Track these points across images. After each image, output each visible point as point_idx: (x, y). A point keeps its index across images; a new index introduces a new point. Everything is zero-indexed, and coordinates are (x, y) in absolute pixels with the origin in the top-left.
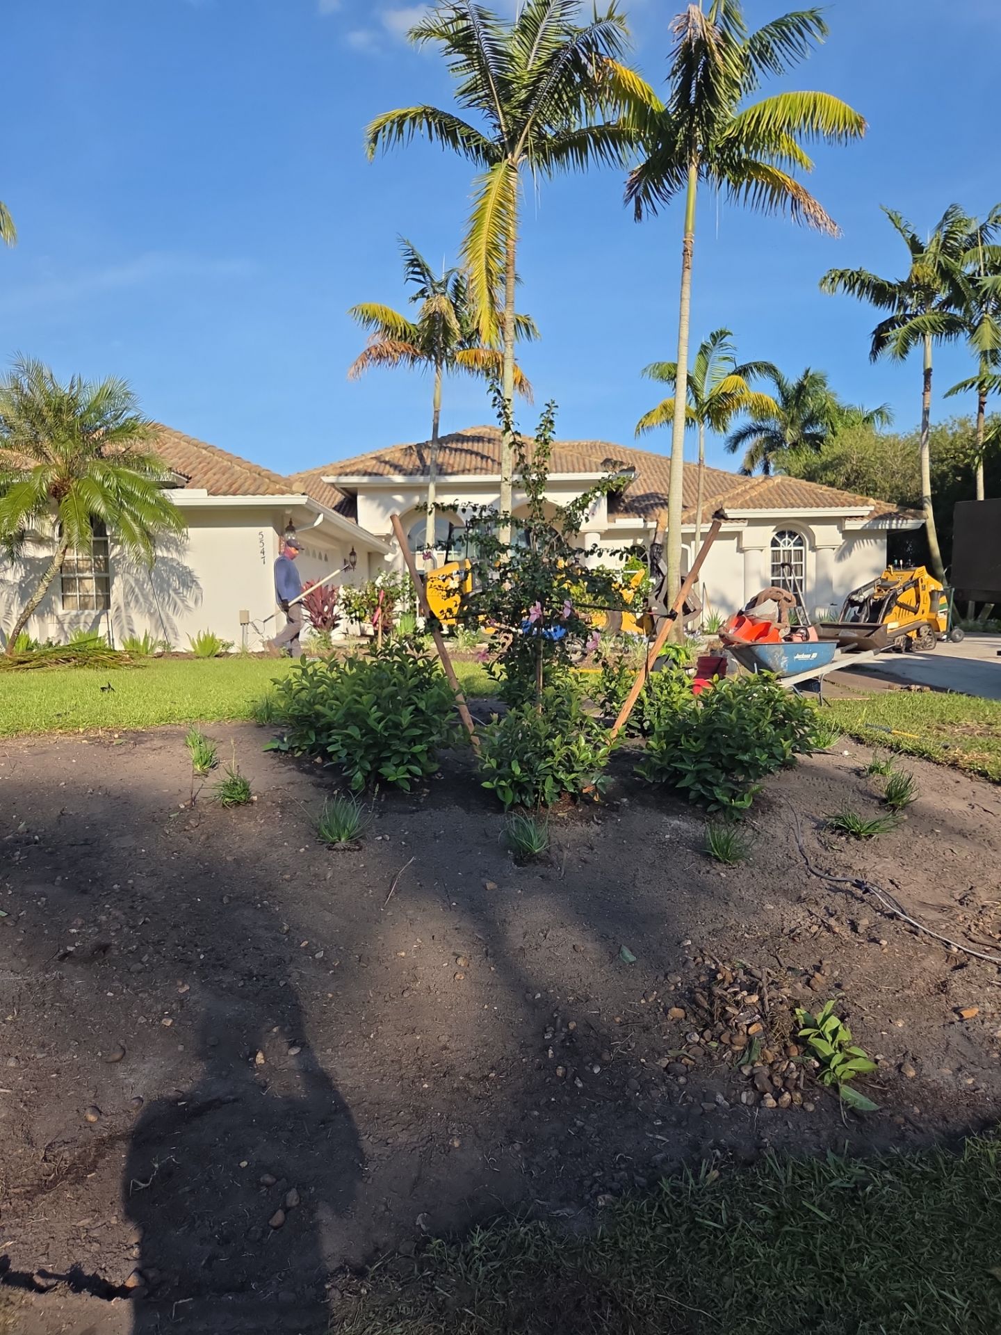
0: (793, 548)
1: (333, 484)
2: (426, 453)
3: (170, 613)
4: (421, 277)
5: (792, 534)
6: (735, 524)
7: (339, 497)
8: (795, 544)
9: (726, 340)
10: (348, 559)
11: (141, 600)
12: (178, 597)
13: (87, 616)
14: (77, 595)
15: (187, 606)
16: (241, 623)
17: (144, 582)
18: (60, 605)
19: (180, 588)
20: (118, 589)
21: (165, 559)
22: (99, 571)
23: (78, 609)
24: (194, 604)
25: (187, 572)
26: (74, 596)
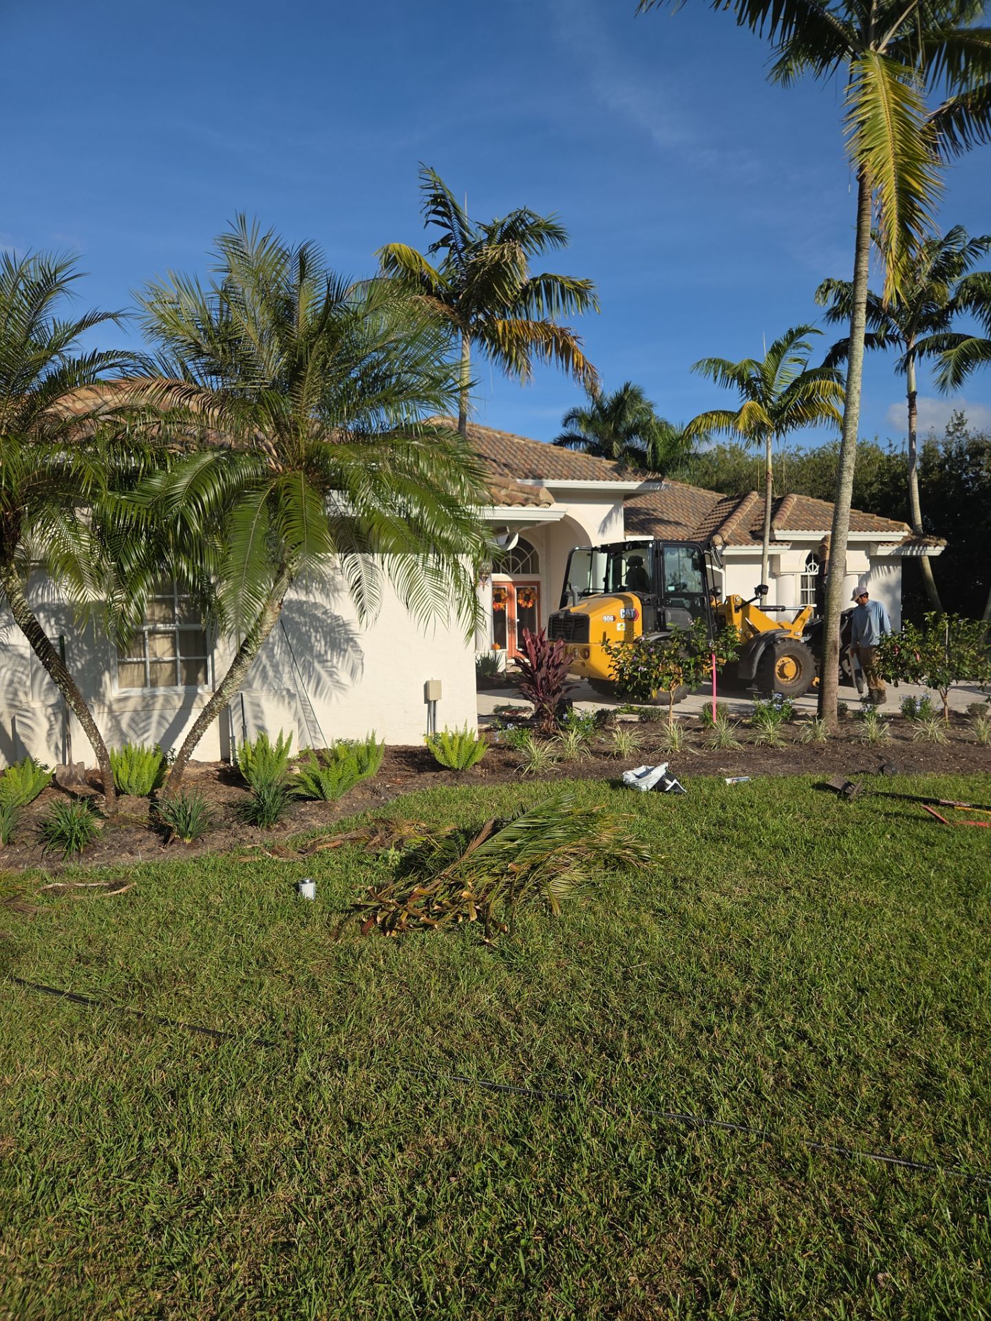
3: (310, 695)
4: (446, 220)
6: (779, 547)
9: (805, 339)
11: (271, 673)
12: (323, 667)
13: (167, 700)
14: (144, 663)
15: (338, 682)
16: (427, 701)
17: (274, 644)
18: (116, 683)
19: (326, 652)
20: (223, 654)
21: (302, 606)
22: (185, 620)
23: (145, 685)
24: (349, 678)
25: (339, 626)
26: (138, 663)
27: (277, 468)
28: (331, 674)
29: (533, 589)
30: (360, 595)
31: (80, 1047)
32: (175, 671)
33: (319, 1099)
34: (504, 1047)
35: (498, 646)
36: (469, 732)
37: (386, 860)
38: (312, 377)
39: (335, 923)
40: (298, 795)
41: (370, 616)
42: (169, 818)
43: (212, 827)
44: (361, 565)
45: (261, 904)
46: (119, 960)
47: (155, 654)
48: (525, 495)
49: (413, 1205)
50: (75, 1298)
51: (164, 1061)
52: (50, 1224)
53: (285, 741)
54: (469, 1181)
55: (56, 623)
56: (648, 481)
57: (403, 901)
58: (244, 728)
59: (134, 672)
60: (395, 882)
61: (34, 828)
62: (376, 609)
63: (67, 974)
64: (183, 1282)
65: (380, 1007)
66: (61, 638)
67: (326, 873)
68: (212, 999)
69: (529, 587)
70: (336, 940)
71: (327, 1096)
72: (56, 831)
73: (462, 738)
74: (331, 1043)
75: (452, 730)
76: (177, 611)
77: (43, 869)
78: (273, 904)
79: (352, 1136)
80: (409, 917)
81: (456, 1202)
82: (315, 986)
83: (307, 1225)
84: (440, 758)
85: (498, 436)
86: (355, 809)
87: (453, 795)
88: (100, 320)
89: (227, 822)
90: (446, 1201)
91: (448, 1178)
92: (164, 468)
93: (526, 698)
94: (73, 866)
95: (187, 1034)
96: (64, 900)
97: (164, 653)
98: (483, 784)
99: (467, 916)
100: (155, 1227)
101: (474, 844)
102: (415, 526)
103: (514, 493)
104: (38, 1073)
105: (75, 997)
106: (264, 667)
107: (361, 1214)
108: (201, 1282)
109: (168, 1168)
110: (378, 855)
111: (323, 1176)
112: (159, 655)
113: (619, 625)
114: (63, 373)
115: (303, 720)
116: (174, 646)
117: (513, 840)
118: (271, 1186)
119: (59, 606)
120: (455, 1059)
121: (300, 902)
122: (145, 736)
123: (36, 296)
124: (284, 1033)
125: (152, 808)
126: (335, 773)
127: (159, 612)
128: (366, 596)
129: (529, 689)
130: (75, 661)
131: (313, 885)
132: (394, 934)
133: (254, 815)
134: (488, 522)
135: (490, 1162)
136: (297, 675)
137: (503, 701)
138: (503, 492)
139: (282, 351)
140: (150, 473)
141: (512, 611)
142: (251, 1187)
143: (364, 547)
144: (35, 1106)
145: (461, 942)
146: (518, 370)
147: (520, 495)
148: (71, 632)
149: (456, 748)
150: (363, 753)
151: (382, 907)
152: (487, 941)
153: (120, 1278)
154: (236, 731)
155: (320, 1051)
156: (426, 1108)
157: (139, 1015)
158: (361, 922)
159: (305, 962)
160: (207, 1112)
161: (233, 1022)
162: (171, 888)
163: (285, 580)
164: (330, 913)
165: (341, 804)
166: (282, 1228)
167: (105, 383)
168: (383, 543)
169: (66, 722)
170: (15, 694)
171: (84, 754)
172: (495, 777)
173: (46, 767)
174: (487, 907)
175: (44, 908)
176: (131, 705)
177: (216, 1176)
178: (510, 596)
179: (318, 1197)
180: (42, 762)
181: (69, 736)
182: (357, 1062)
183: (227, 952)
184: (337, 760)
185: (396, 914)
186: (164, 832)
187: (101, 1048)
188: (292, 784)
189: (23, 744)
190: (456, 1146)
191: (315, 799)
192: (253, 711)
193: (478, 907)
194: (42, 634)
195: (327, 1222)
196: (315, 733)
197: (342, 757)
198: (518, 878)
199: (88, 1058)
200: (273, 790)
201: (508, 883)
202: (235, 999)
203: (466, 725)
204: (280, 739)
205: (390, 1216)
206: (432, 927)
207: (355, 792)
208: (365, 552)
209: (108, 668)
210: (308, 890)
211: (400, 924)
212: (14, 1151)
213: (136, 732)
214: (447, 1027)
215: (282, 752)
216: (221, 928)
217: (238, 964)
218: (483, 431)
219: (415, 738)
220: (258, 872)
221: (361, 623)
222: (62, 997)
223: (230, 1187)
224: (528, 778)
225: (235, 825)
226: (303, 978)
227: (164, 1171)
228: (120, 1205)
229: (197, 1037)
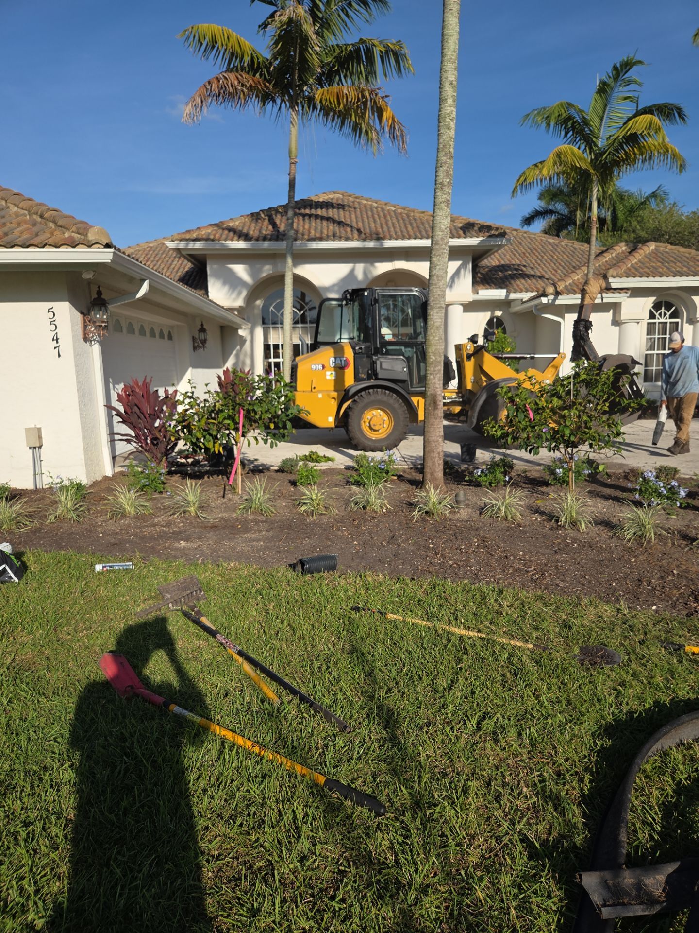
0: (669, 321)
1: (178, 250)
2: (278, 219)
5: (668, 306)
6: (617, 295)
7: (188, 266)
8: (671, 317)
9: (633, 74)
10: (196, 336)
56: (490, 236)
113: (328, 373)
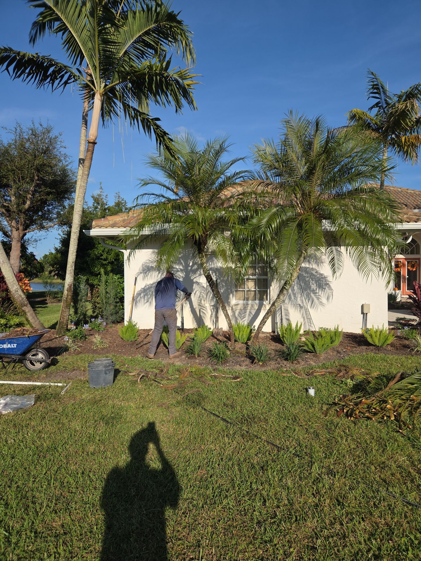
3: (309, 307)
4: (377, 95)
11: (293, 297)
12: (315, 296)
13: (252, 306)
14: (244, 291)
15: (321, 302)
16: (363, 313)
17: (294, 285)
18: (234, 298)
19: (316, 289)
20: (274, 289)
21: (307, 269)
22: (260, 275)
23: (244, 300)
24: (326, 301)
25: (322, 278)
26: (242, 291)
27: (301, 212)
28: (318, 299)
29: (416, 262)
30: (333, 265)
31: (226, 439)
32: (255, 294)
33: (323, 486)
34: (413, 485)
35: (397, 289)
36: (385, 329)
37: (346, 384)
38: (318, 172)
39: (325, 408)
40: (305, 350)
41: (338, 274)
42: (254, 353)
43: (270, 359)
44: (335, 252)
45: (292, 395)
46: (239, 408)
47: (248, 288)
48: (417, 217)
49: (371, 548)
50: (230, 542)
51: (257, 453)
52: (220, 509)
53: (299, 326)
54: (399, 545)
55: (215, 275)
57: (356, 404)
58: (282, 319)
59: (240, 294)
60: (352, 395)
61: (206, 351)
62: (340, 271)
63: (220, 409)
64: (271, 549)
65: (348, 451)
66: (217, 280)
67: (319, 386)
68: (275, 431)
69: (414, 261)
70: (325, 416)
71: (327, 486)
72: (214, 354)
73: (381, 332)
74: (326, 462)
75: (376, 327)
76: (257, 271)
77: (210, 367)
78: (297, 396)
79: (339, 507)
80: (359, 412)
81: (393, 553)
82: (317, 435)
83: (321, 541)
84: (370, 340)
85: (400, 190)
86: (329, 359)
87: (377, 358)
88: (239, 160)
89: (275, 358)
90: (387, 551)
91: (388, 541)
92: (257, 215)
93: (415, 315)
94: (220, 368)
95: (265, 444)
96: (217, 381)
97: (251, 288)
98: (392, 354)
99: (389, 417)
100: (258, 522)
101: (391, 383)
102: (362, 234)
103: (411, 216)
104: (212, 447)
105: (224, 419)
106: (290, 294)
107: (346, 544)
108: (278, 552)
109: (262, 499)
110: (342, 381)
111: (327, 522)
112: (250, 288)
114: (224, 182)
115: (305, 318)
116: (255, 285)
117: (413, 384)
118: (305, 519)
119: (216, 269)
120: (388, 484)
121: (308, 396)
122: (244, 319)
123: (217, 154)
124: (306, 453)
125: (247, 349)
126: (321, 342)
127: (250, 271)
128: (336, 265)
129: (416, 310)
130: (221, 289)
131: (314, 390)
132: (352, 419)
133: (287, 356)
134: (399, 231)
135: (409, 539)
136: (303, 298)
137: (401, 316)
138: (405, 216)
139: (306, 163)
140: (252, 217)
141: (404, 272)
142: (296, 517)
143: (336, 244)
144: (212, 460)
145: (386, 429)
146: (411, 158)
147: (414, 217)
148: (220, 279)
149: (378, 336)
150: (333, 334)
151: (346, 405)
152: (401, 431)
153: (246, 540)
154: (278, 320)
155: (322, 465)
156: (374, 504)
157: (247, 432)
158: (337, 410)
159: (312, 423)
160: (276, 479)
161: (284, 443)
162: (256, 382)
163: (302, 259)
164: (322, 404)
165: (323, 356)
166: (310, 540)
167: (239, 184)
168: (347, 242)
169: (217, 312)
170: (201, 301)
171: (223, 325)
172: (398, 352)
173: (210, 329)
174: (400, 414)
175: (211, 382)
176: (239, 307)
177: (281, 508)
178: (404, 265)
179: (326, 531)
180: (209, 327)
181: (218, 317)
182: (340, 474)
183: (279, 413)
184: (322, 336)
185: (353, 410)
186: (252, 359)
187: (234, 442)
188: (302, 345)
189: (203, 320)
190: (391, 527)
191: (312, 353)
192: (285, 312)
193: (395, 414)
194: (212, 279)
195: (330, 543)
196: (311, 324)
197: (324, 335)
198: (415, 403)
199: (230, 445)
200: (294, 347)
201: (410, 404)
202: (284, 434)
203: (383, 326)
204: (297, 325)
205: (360, 550)
206: (371, 419)
207: (329, 351)
208: (336, 246)
209: (232, 292)
210: (312, 392)
211: (356, 415)
212: (206, 475)
213: (240, 318)
214: (382, 468)
215: (297, 331)
216: (276, 402)
217: (285, 419)
218: (392, 188)
219: (357, 330)
220: (290, 381)
221: (333, 277)
222: (219, 419)
223: (288, 514)
224: (416, 354)
225: (279, 359)
226: (312, 431)
227: (260, 499)
228: (245, 509)
229: (269, 446)
